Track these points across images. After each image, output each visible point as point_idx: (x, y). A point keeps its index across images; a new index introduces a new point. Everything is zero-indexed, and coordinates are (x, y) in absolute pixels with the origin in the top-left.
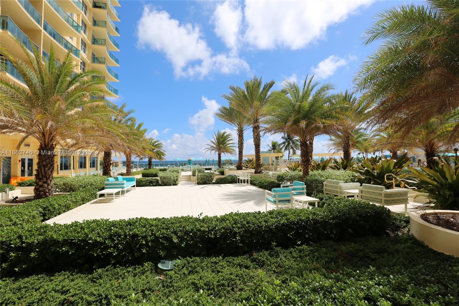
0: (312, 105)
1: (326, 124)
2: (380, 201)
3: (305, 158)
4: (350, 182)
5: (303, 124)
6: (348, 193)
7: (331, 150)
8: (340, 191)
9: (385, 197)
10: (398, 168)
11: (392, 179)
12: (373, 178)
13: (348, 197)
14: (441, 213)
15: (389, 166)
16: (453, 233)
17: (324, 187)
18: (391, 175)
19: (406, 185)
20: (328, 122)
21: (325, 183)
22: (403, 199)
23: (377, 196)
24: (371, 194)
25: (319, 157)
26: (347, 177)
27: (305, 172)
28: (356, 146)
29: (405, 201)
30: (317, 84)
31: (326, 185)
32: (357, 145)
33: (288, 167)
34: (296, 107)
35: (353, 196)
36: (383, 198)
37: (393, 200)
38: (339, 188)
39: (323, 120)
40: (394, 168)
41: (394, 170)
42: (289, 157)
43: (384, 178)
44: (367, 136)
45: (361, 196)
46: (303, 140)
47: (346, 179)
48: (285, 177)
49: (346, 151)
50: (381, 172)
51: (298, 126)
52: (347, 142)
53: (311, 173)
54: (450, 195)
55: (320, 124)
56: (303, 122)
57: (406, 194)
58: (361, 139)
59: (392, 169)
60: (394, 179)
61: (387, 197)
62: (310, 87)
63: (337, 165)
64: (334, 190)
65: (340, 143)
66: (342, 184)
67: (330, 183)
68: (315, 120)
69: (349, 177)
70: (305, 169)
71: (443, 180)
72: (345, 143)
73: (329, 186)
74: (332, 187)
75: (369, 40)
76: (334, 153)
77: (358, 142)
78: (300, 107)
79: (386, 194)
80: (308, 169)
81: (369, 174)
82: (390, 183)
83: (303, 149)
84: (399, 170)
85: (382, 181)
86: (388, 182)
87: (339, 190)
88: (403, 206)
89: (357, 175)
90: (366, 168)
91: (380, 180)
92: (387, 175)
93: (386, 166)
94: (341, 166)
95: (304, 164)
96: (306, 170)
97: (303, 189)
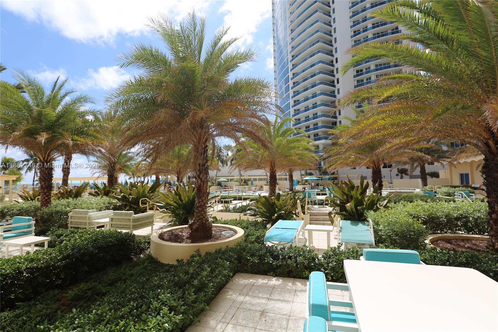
0: (61, 116)
1: (79, 142)
2: (128, 226)
3: (45, 184)
4: (105, 210)
5: (43, 138)
6: (98, 223)
7: (96, 174)
8: (89, 221)
9: (133, 222)
10: (151, 193)
11: (146, 204)
12: (128, 204)
13: (98, 227)
14: (174, 230)
15: (144, 191)
16: (175, 245)
17: (69, 220)
18: (146, 200)
19: (158, 208)
20: (82, 140)
21: (70, 214)
22: (149, 222)
23: (126, 222)
24: (121, 222)
25: (81, 182)
26: (102, 205)
27: (45, 202)
28: (123, 170)
29: (151, 223)
30: (73, 92)
31: (71, 217)
32: (125, 169)
33: (21, 196)
34: (35, 113)
35: (103, 226)
36: (131, 224)
37: (141, 224)
38: (87, 218)
39: (76, 137)
40: (148, 193)
41: (148, 195)
42: (34, 181)
43: (139, 203)
44: (135, 161)
45: (112, 224)
46: (44, 159)
47: (100, 207)
48: (7, 212)
49: (111, 176)
50: (137, 197)
51: (36, 139)
52: (112, 165)
53: (54, 202)
54: (183, 214)
55: (68, 140)
56: (43, 135)
57: (152, 216)
58: (129, 163)
59: (146, 193)
60: (148, 203)
61: (135, 222)
62: (62, 92)
63: (99, 191)
64: (81, 222)
65: (105, 166)
66: (93, 214)
67: (77, 214)
68: (62, 135)
69: (104, 204)
70: (44, 199)
71: (180, 202)
72: (110, 166)
73: (75, 218)
74: (79, 218)
75: (123, 65)
76: (98, 177)
77: (125, 166)
78: (40, 114)
79: (134, 219)
80: (50, 198)
81: (125, 199)
82: (145, 207)
83: (43, 171)
84: (152, 194)
85: (137, 206)
86: (143, 206)
87: (87, 221)
88: (149, 228)
89: (114, 202)
90: (122, 194)
91: (135, 206)
92: (142, 200)
93: (141, 191)
94: (103, 192)
95: (44, 191)
96: (46, 200)
97: (29, 226)
